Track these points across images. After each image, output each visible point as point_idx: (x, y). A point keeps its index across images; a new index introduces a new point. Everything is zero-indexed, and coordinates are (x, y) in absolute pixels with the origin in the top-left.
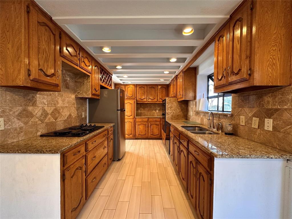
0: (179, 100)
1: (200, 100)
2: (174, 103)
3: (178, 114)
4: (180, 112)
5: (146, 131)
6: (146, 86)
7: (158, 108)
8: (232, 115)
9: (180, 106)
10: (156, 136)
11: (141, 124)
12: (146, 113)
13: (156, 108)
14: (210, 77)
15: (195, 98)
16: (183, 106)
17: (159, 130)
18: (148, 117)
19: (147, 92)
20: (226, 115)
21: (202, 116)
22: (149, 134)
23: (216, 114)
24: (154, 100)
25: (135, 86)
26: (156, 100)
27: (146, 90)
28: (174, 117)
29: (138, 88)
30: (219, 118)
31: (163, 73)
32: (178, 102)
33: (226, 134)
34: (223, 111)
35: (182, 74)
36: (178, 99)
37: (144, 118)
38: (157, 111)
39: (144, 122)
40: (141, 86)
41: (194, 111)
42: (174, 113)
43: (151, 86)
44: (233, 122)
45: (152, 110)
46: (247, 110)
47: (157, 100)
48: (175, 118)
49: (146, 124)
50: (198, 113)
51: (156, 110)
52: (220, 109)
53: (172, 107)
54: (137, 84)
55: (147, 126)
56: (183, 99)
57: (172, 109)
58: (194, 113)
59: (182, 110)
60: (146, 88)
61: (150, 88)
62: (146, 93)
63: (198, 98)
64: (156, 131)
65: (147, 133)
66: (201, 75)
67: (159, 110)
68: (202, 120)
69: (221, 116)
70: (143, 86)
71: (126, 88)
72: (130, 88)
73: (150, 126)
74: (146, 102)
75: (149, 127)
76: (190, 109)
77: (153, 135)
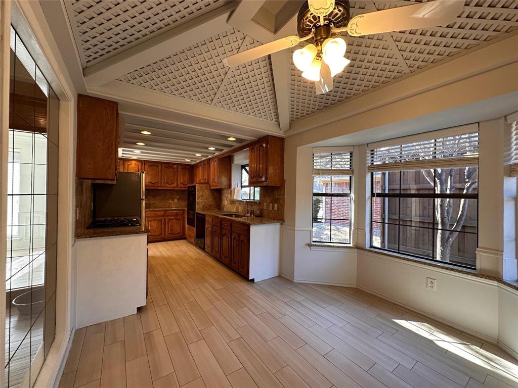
0: (212, 188)
1: (235, 188)
2: (206, 191)
3: (210, 204)
4: (212, 201)
5: (161, 229)
6: (160, 165)
7: (176, 197)
8: (260, 203)
9: (212, 195)
10: (176, 235)
11: (154, 220)
12: (158, 204)
13: (173, 197)
14: (243, 167)
15: (230, 186)
16: (216, 194)
17: (180, 226)
18: (165, 209)
19: (162, 173)
20: (256, 203)
21: (237, 205)
22: (167, 234)
23: (250, 202)
24: (173, 185)
25: (142, 163)
26: (176, 186)
27: (159, 169)
28: (207, 207)
29: (146, 166)
30: (251, 205)
31: (194, 155)
32: (211, 189)
33: (256, 216)
34: (254, 200)
35: (216, 159)
36: (210, 187)
37: (158, 211)
38: (176, 201)
39: (159, 216)
40: (152, 164)
41: (230, 200)
42: (205, 202)
43: (167, 165)
44: (260, 208)
45: (168, 200)
46: (267, 198)
47: (178, 185)
48: (207, 209)
49: (162, 220)
50: (233, 202)
51: (173, 199)
52: (252, 198)
53: (203, 196)
54: (145, 161)
55: (163, 221)
56: (218, 187)
57: (204, 197)
58: (229, 202)
59: (214, 199)
60: (160, 167)
61: (166, 167)
62: (160, 175)
63: (233, 187)
64: (177, 229)
65: (163, 233)
66: (236, 164)
67: (178, 199)
68: (237, 208)
69: (253, 204)
70: (156, 164)
71: (126, 165)
72: (132, 165)
73: (169, 221)
74: (160, 188)
75: (167, 224)
76: (224, 197)
77: (172, 234)
